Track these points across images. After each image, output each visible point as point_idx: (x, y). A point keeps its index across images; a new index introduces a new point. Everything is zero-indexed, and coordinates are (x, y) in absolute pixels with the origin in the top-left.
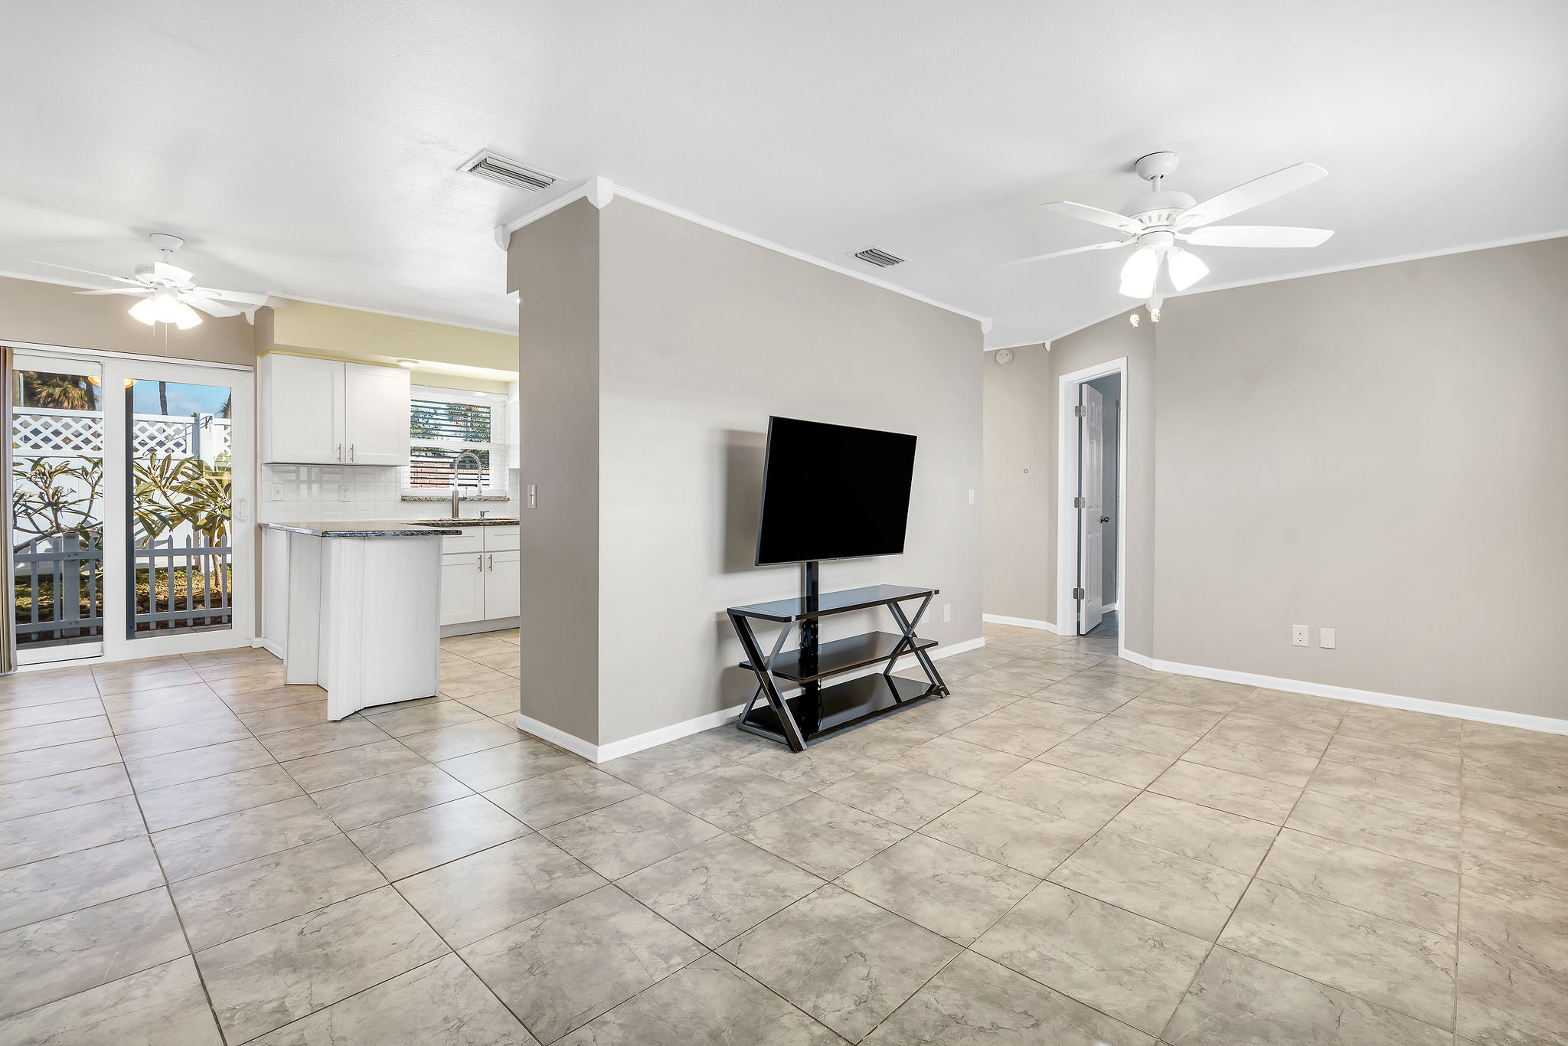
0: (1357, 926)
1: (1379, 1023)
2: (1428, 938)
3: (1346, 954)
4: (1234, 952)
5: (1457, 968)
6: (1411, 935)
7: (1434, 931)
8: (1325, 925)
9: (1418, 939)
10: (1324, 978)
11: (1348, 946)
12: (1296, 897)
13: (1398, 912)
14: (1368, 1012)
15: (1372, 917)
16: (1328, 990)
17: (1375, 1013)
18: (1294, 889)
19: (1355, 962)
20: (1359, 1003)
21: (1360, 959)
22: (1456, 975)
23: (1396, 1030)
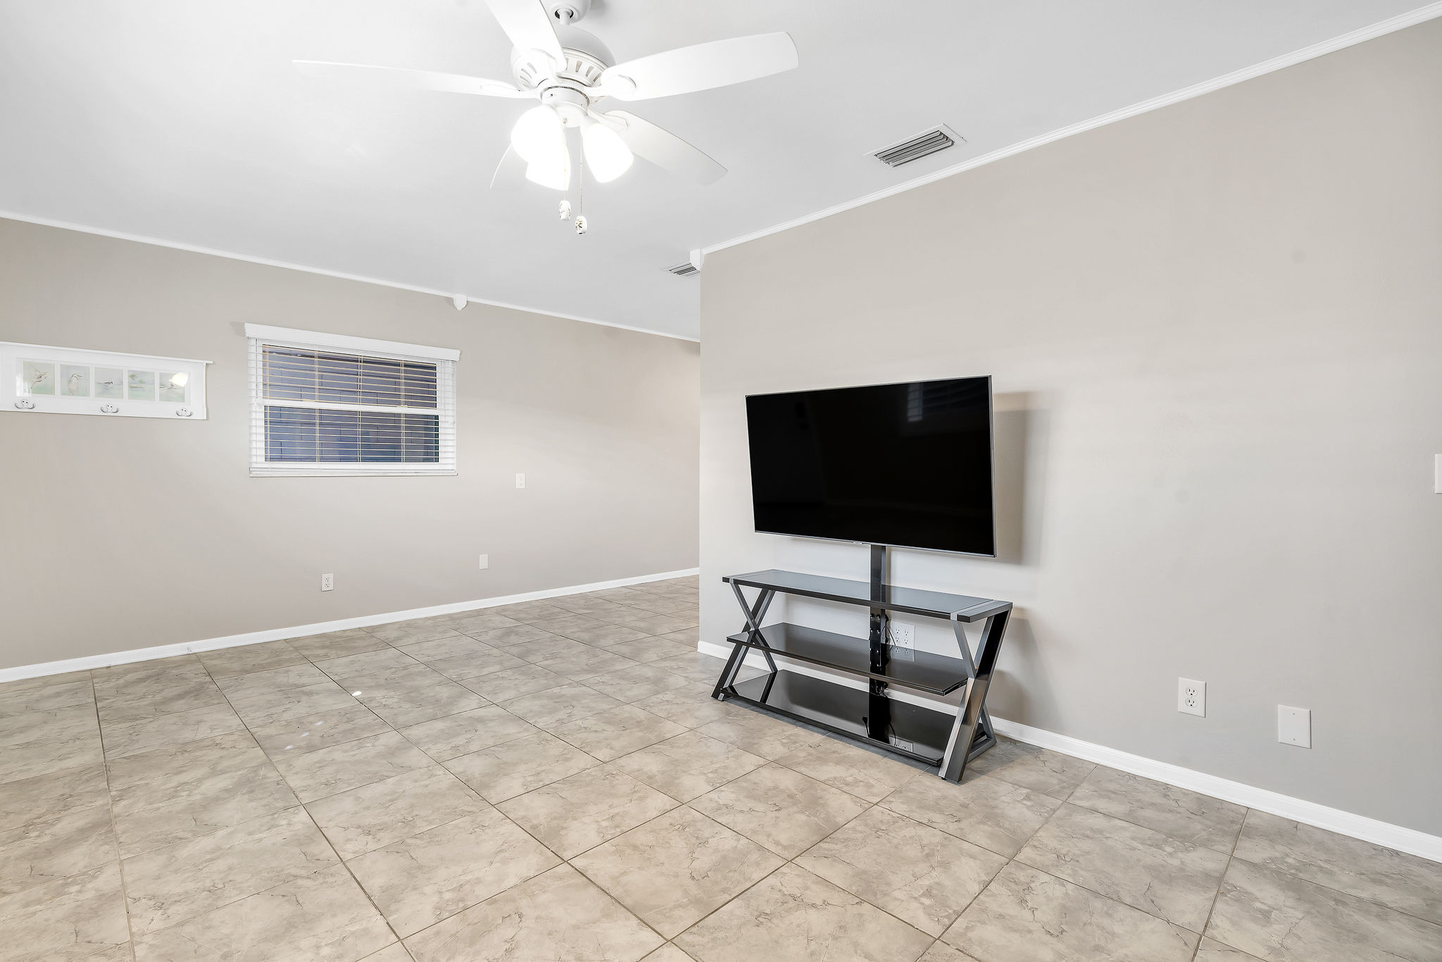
0: (226, 885)
1: (171, 834)
2: (160, 920)
3: (218, 858)
4: (286, 809)
5: (127, 909)
6: (178, 911)
7: (157, 933)
8: (250, 866)
9: (170, 912)
10: (221, 833)
11: (221, 865)
12: (294, 871)
13: (200, 926)
14: (180, 835)
15: (220, 903)
16: (213, 828)
17: (176, 837)
18: (302, 877)
19: (208, 857)
20: (189, 835)
21: (206, 861)
22: (126, 903)
23: (159, 837)
